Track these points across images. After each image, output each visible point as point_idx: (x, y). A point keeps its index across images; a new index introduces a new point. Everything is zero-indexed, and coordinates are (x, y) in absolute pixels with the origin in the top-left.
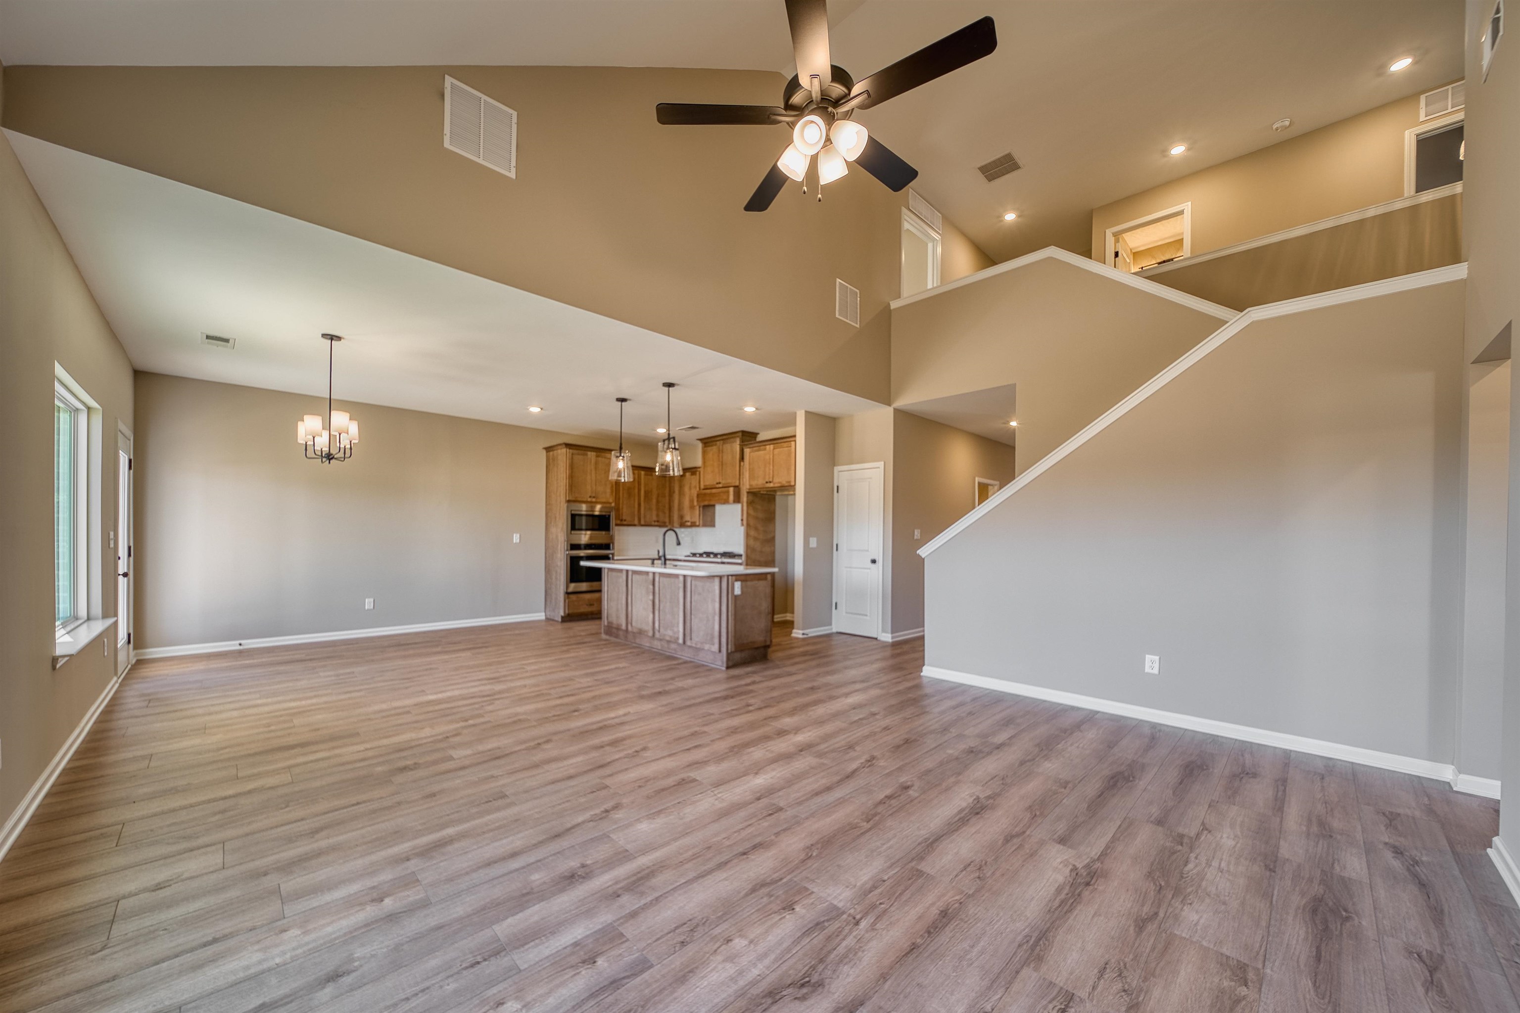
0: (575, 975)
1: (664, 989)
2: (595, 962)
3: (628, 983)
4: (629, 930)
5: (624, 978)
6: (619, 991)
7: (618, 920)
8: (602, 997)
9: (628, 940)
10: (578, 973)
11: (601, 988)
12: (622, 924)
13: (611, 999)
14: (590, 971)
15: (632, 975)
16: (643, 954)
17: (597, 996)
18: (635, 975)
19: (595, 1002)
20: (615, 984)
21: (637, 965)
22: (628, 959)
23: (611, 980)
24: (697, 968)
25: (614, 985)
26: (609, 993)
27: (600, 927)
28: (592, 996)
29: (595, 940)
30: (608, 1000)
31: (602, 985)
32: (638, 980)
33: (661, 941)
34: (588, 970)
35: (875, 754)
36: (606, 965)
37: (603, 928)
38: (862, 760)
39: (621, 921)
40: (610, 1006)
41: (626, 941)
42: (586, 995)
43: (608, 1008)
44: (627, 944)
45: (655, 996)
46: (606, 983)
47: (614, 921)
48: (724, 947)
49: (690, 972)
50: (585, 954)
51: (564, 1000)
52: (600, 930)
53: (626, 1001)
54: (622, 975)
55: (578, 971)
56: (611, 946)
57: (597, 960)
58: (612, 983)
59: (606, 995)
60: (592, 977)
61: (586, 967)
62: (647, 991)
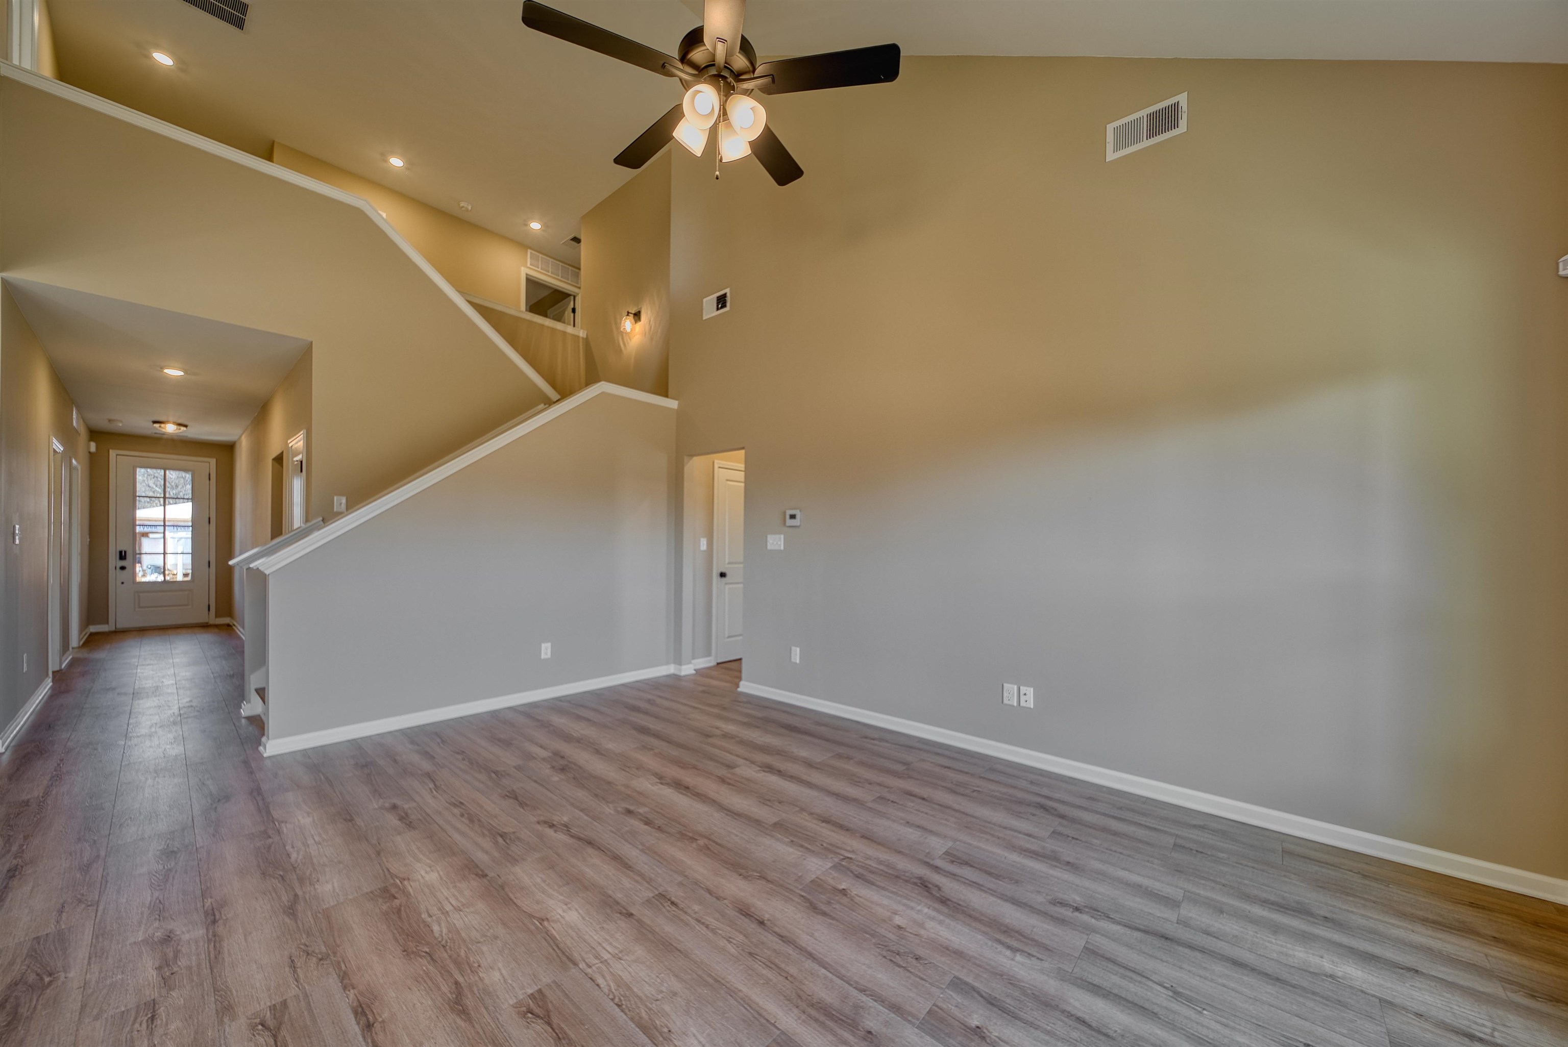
0: (1002, 1041)
1: (975, 964)
2: (978, 1027)
3: (985, 992)
4: (922, 1006)
5: (982, 996)
6: (997, 996)
7: (909, 1022)
8: (1012, 1008)
9: (935, 1005)
10: (999, 1038)
11: (1003, 1011)
12: (914, 1016)
13: (1008, 1000)
14: (990, 1028)
15: (974, 990)
16: (947, 988)
17: (1013, 1013)
18: (974, 988)
19: (1019, 1012)
20: (992, 1002)
21: (962, 989)
22: (959, 998)
23: (990, 1007)
24: (941, 946)
25: (994, 1002)
26: (1004, 1004)
27: (928, 1038)
28: (1016, 1017)
29: (949, 1037)
30: (1012, 1003)
31: (1000, 1012)
32: (976, 984)
33: (922, 976)
34: (991, 1030)
36: (975, 1016)
37: (927, 1034)
39: (910, 1018)
40: (1016, 999)
41: (937, 1006)
42: (1018, 1023)
43: (1018, 1000)
44: (940, 1004)
45: (986, 969)
46: (995, 1009)
47: (913, 1025)
48: (907, 930)
49: (948, 949)
50: (972, 1040)
51: (1035, 1040)
52: (933, 1037)
53: (1004, 988)
54: (980, 998)
55: (997, 1040)
56: (950, 1018)
57: (974, 1026)
58: (992, 1004)
59: (1007, 1005)
60: (996, 1024)
61: (988, 1034)
62: (985, 976)
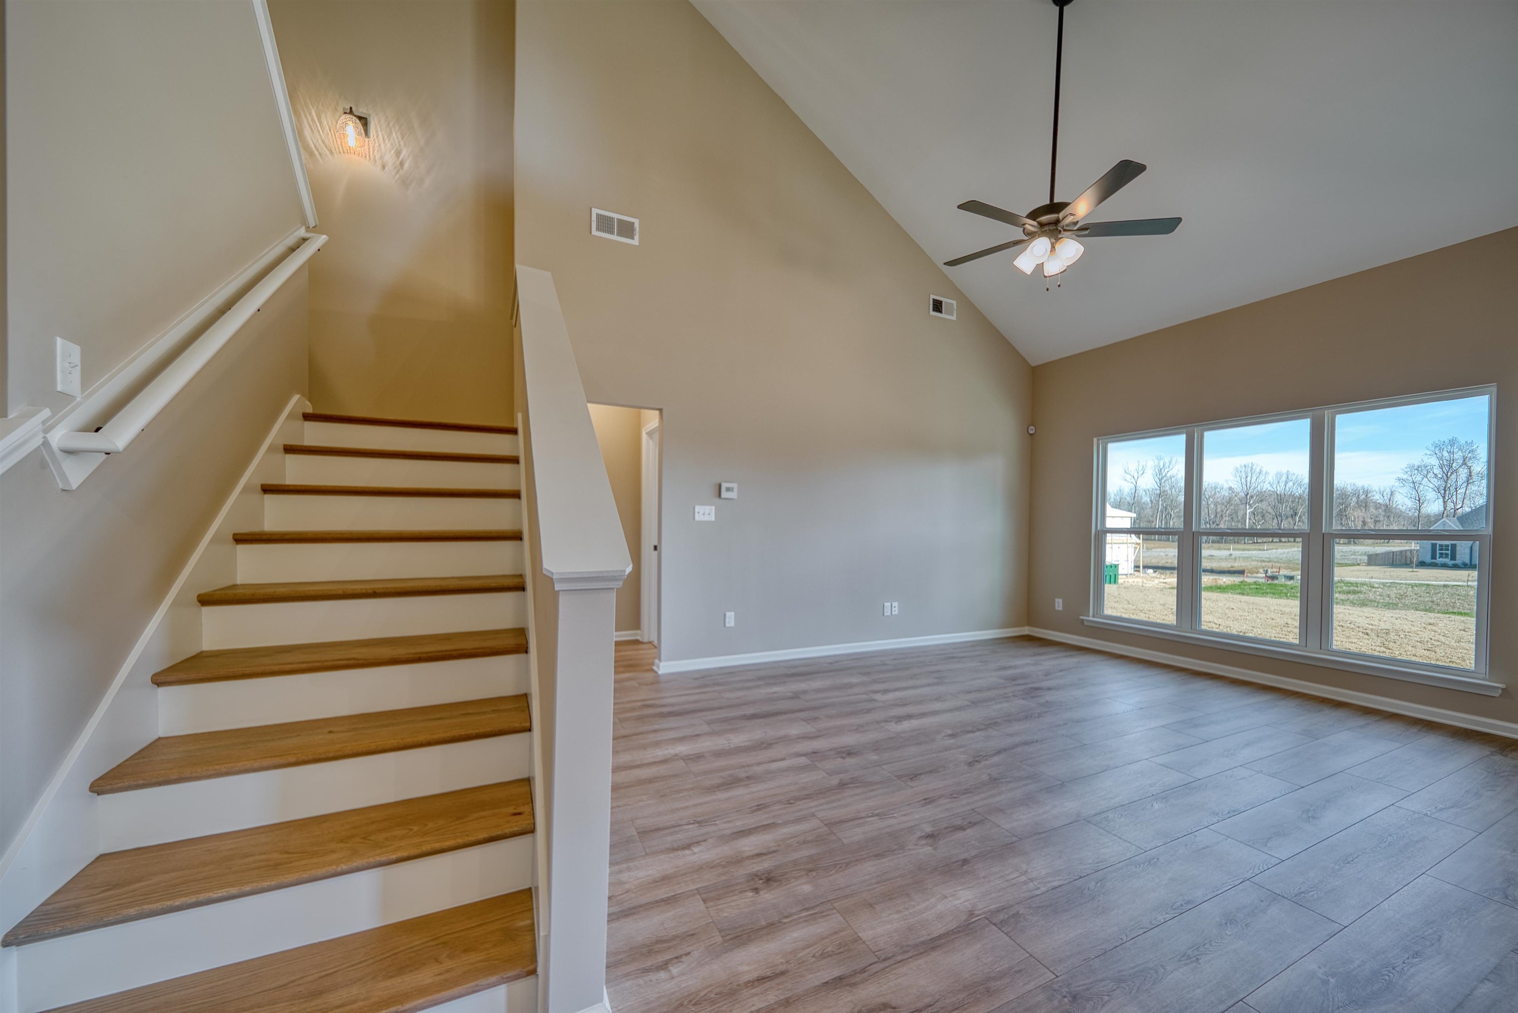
35: (966, 768)
38: (984, 763)
